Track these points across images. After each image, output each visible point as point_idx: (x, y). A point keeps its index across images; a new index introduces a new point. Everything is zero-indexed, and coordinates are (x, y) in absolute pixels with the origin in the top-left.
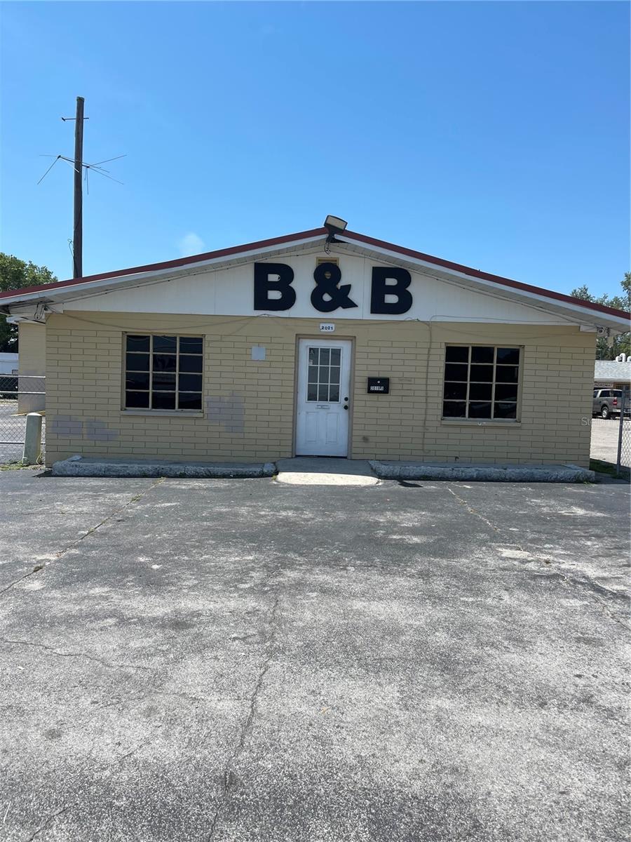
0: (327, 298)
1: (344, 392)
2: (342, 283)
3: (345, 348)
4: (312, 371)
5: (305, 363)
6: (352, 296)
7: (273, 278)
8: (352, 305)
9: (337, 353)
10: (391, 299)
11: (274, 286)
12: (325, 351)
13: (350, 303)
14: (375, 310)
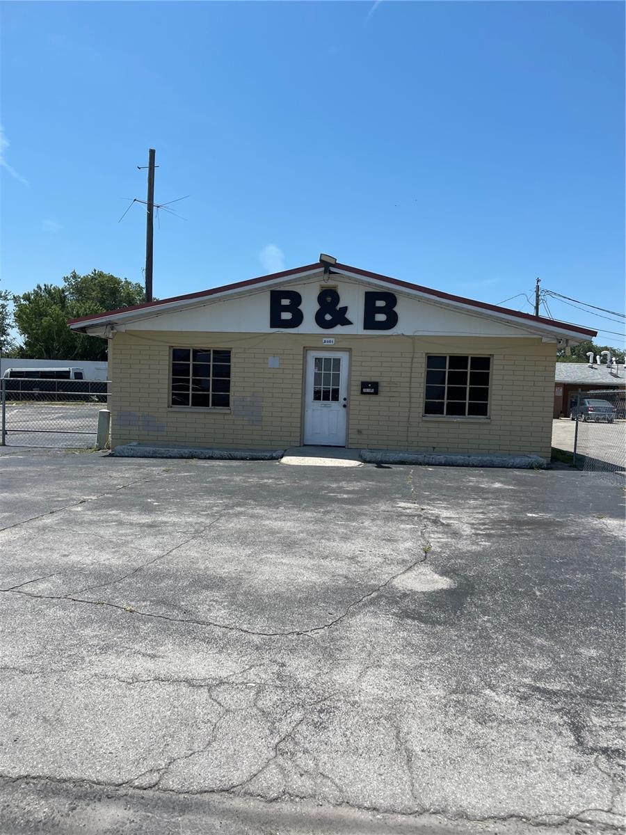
0: (328, 317)
1: (343, 394)
2: (341, 305)
3: (344, 358)
4: (317, 376)
5: (311, 370)
6: (349, 316)
7: (285, 302)
9: (337, 361)
10: (381, 317)
11: (286, 309)
12: (328, 360)
13: (347, 322)
14: (366, 327)
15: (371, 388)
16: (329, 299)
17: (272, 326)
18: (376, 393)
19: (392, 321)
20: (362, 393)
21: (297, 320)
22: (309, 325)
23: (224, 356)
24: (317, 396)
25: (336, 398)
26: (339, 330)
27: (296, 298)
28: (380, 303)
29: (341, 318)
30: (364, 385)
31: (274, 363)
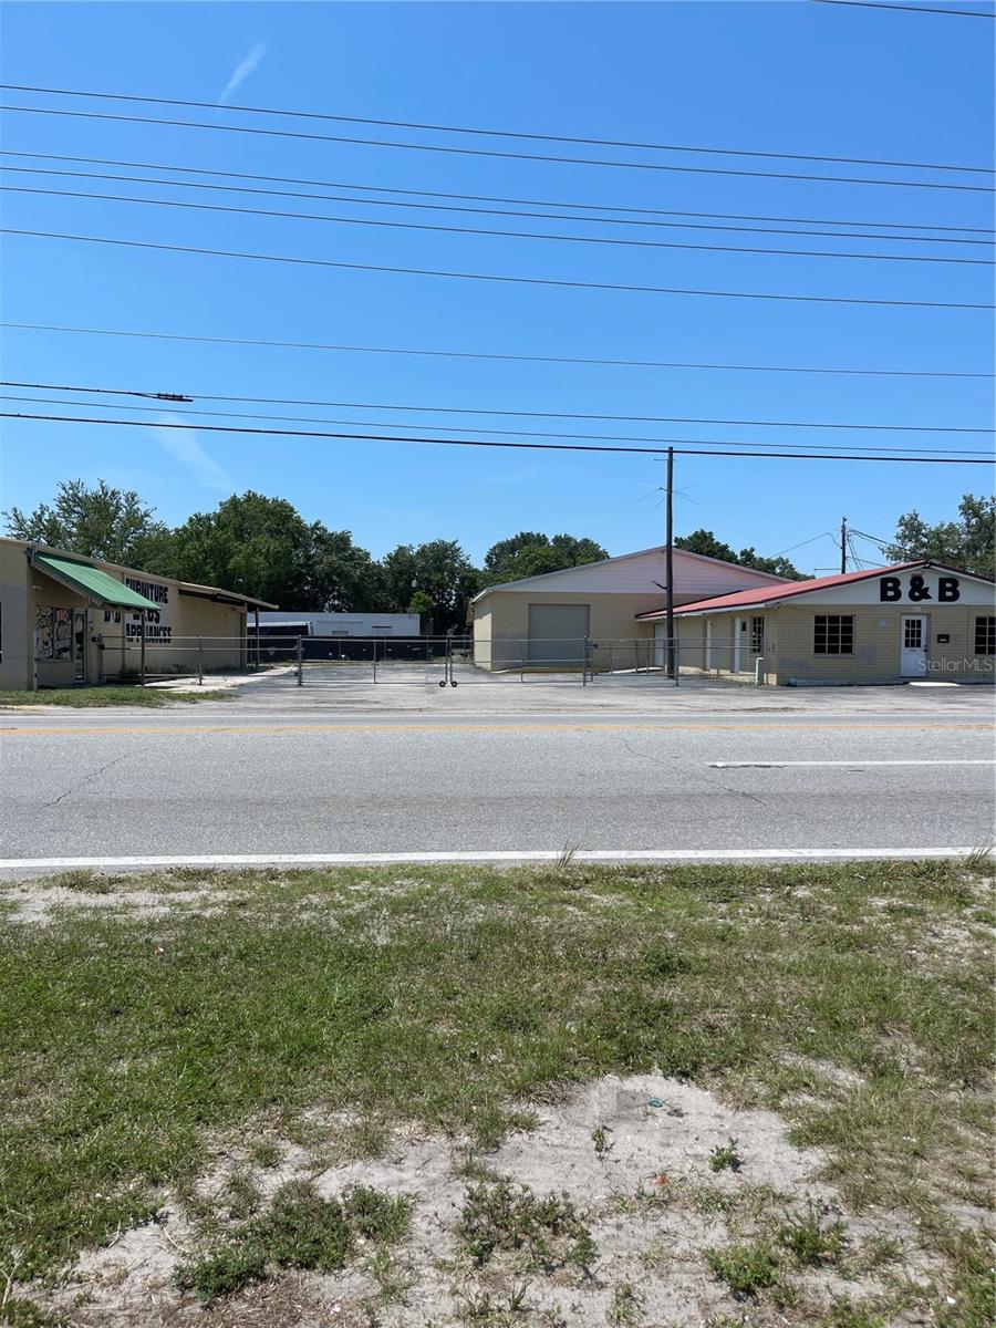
0: (917, 594)
1: (923, 643)
2: (925, 586)
3: (924, 620)
4: (907, 632)
5: (904, 628)
6: (929, 593)
7: (890, 585)
8: (929, 597)
9: (919, 622)
10: (949, 594)
11: (890, 589)
12: (913, 622)
13: (928, 597)
14: (940, 600)
15: (944, 638)
16: (917, 583)
17: (882, 600)
18: (948, 642)
19: (956, 596)
20: (939, 641)
21: (898, 596)
22: (905, 599)
23: (848, 620)
24: (907, 645)
25: (919, 645)
26: (924, 602)
27: (896, 582)
28: (948, 585)
29: (925, 595)
30: (940, 637)
31: (883, 624)
